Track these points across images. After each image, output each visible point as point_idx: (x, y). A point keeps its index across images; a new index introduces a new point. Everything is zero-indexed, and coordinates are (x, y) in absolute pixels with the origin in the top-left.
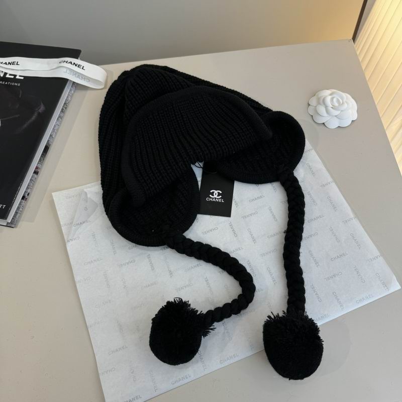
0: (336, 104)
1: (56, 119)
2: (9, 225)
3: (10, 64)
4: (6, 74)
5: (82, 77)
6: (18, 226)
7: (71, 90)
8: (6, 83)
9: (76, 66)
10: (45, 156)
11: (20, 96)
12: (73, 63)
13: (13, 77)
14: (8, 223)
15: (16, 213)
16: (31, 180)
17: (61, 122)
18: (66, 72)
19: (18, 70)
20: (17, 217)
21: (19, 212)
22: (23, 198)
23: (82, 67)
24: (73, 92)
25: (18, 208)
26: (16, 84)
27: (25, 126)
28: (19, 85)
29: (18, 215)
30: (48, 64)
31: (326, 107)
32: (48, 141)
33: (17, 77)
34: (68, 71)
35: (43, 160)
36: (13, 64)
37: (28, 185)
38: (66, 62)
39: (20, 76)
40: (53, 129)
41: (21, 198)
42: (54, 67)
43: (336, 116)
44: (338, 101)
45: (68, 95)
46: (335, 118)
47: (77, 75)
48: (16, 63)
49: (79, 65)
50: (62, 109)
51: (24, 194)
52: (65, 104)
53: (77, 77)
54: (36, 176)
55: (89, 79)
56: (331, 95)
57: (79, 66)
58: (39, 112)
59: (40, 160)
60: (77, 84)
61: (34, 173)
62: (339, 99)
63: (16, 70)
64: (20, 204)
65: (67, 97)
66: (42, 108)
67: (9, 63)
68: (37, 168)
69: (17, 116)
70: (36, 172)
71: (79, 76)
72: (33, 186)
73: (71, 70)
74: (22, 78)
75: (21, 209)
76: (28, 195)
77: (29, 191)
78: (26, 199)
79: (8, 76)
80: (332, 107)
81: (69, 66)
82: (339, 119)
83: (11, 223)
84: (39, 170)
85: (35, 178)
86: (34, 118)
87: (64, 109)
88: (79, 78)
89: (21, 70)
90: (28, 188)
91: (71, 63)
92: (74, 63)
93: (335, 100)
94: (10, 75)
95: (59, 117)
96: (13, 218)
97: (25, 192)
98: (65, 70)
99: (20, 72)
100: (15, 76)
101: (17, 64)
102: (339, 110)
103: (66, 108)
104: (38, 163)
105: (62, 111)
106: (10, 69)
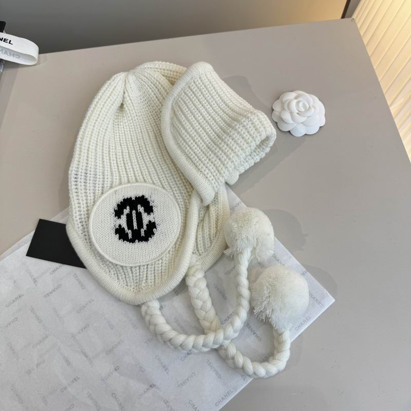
0: (303, 110)
5: (10, 53)
9: (1, 40)
23: (8, 41)
31: (291, 113)
43: (302, 123)
44: (304, 106)
46: (302, 125)
47: (4, 51)
53: (5, 53)
55: (19, 55)
56: (296, 98)
57: (5, 40)
60: (6, 61)
62: (306, 103)
71: (6, 52)
80: (298, 113)
82: (306, 126)
88: (7, 54)
93: (301, 104)
102: (306, 116)
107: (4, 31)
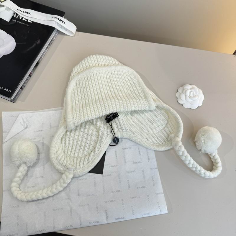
1: (45, 48)
3: (26, 13)
4: (22, 18)
5: (63, 28)
6: (16, 102)
7: (56, 34)
8: (22, 23)
9: (61, 21)
10: (36, 68)
11: (28, 33)
13: (26, 20)
14: (11, 100)
15: (16, 95)
16: (27, 79)
17: (48, 50)
18: (55, 24)
20: (17, 97)
21: (18, 95)
22: (21, 88)
25: (18, 93)
26: (27, 25)
27: (28, 49)
28: (29, 26)
29: (17, 96)
30: (46, 17)
32: (39, 60)
33: (29, 21)
34: (56, 23)
36: (27, 13)
39: (30, 21)
40: (43, 53)
41: (20, 88)
42: (49, 20)
45: (54, 36)
47: (60, 26)
50: (50, 44)
51: (22, 86)
52: (52, 41)
54: (29, 77)
55: (66, 30)
57: (63, 22)
58: (37, 44)
59: (33, 69)
61: (29, 76)
63: (29, 17)
64: (19, 91)
65: (53, 37)
66: (39, 42)
67: (25, 12)
68: (31, 73)
69: (25, 43)
70: (30, 76)
72: (27, 83)
73: (58, 23)
74: (31, 22)
75: (19, 94)
76: (24, 87)
77: (25, 85)
78: (23, 89)
79: (23, 19)
81: (57, 21)
83: (13, 100)
84: (32, 75)
85: (29, 79)
86: (33, 46)
88: (61, 28)
89: (31, 18)
90: (24, 83)
91: (58, 19)
92: (60, 20)
94: (25, 19)
95: (47, 47)
96: (14, 98)
97: (23, 85)
101: (30, 14)
102: (192, 99)
104: (32, 71)
106: (25, 16)
107: (63, 17)
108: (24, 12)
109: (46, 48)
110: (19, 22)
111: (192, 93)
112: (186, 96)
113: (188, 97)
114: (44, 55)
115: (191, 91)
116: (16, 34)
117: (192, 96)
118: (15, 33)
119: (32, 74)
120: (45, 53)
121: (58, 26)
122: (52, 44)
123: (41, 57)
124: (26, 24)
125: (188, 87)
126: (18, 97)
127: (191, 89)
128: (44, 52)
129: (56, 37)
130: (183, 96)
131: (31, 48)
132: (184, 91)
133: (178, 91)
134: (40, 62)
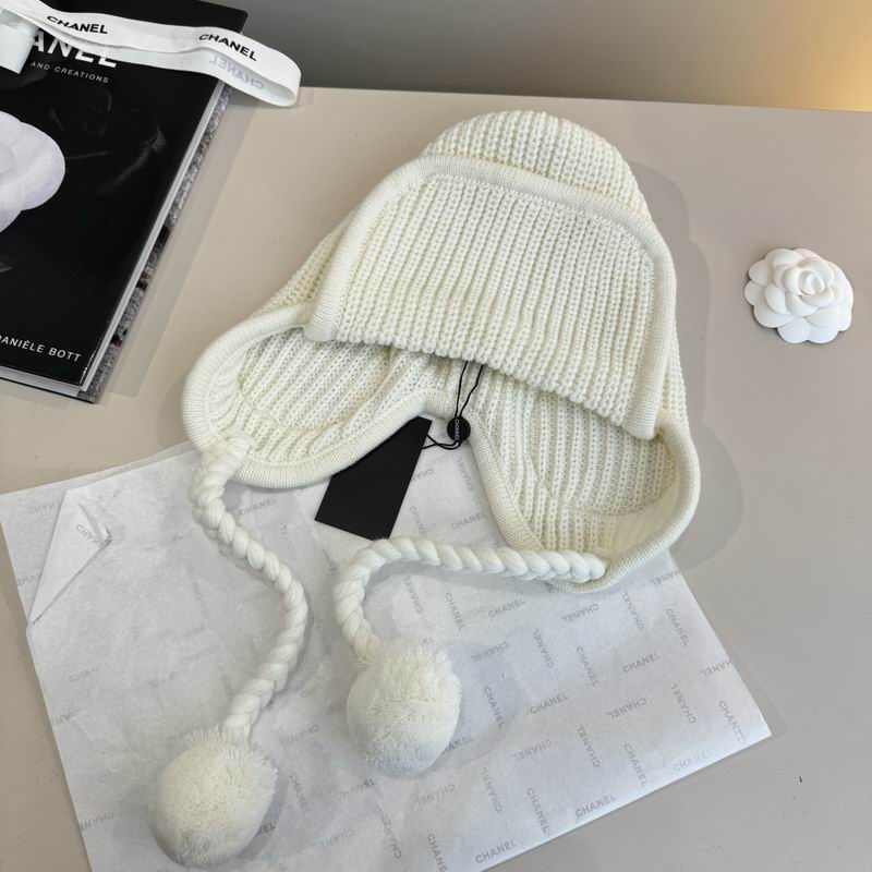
1: (187, 169)
2: (84, 398)
3: (86, 30)
4: (74, 51)
5: (247, 77)
6: (102, 401)
7: (219, 103)
8: (77, 73)
9: (237, 49)
10: (162, 250)
11: (109, 109)
12: (230, 43)
13: (91, 60)
14: (80, 392)
15: (99, 371)
16: (131, 301)
17: (197, 174)
18: (215, 62)
19: (104, 46)
21: (106, 370)
22: (115, 339)
24: (223, 108)
25: (104, 361)
26: (100, 79)
27: (122, 178)
28: (106, 80)
29: (103, 376)
30: (173, 37)
32: (169, 216)
33: (102, 62)
34: (219, 60)
35: (158, 258)
36: (93, 28)
37: (125, 312)
38: (216, 39)
39: (107, 60)
40: (180, 189)
41: (110, 339)
42: (187, 49)
45: (215, 114)
47: (237, 71)
48: (100, 28)
49: (243, 48)
50: (201, 146)
51: (117, 331)
52: (206, 133)
53: (238, 76)
54: (141, 293)
55: (261, 81)
58: (153, 150)
59: (151, 257)
61: (138, 286)
63: (100, 45)
64: (107, 353)
65: (212, 119)
66: (159, 142)
67: (83, 26)
68: (144, 275)
69: (103, 154)
70: (142, 285)
71: (240, 73)
72: (135, 316)
73: (226, 58)
74: (113, 65)
75: (109, 364)
76: (125, 333)
77: (126, 325)
78: (121, 342)
79: (79, 57)
81: (222, 48)
83: (89, 392)
84: (148, 281)
85: (141, 299)
86: (141, 161)
87: (205, 146)
88: (242, 78)
89: (110, 46)
90: (124, 318)
91: (225, 41)
94: (85, 54)
95: (194, 163)
96: (92, 383)
97: (119, 326)
98: (212, 56)
99: (107, 49)
100: (97, 58)
101: (102, 31)
103: (208, 144)
104: (146, 266)
105: (200, 150)
106: (84, 40)
108: (75, 26)
109: (190, 167)
110: (64, 70)
111: (809, 279)
112: (787, 293)
113: (798, 299)
114: (185, 194)
115: (805, 275)
116: (58, 122)
117: (811, 290)
118: (53, 115)
119: (150, 277)
120: (189, 185)
121: (229, 70)
122: (211, 145)
123: (175, 205)
124: (92, 77)
125: (790, 259)
126: (106, 380)
127: (801, 264)
128: (184, 184)
129: (220, 119)
130: (777, 298)
131: (130, 171)
132: (778, 277)
133: (749, 279)
134: (173, 226)
